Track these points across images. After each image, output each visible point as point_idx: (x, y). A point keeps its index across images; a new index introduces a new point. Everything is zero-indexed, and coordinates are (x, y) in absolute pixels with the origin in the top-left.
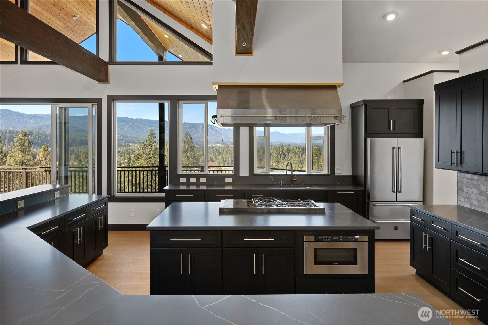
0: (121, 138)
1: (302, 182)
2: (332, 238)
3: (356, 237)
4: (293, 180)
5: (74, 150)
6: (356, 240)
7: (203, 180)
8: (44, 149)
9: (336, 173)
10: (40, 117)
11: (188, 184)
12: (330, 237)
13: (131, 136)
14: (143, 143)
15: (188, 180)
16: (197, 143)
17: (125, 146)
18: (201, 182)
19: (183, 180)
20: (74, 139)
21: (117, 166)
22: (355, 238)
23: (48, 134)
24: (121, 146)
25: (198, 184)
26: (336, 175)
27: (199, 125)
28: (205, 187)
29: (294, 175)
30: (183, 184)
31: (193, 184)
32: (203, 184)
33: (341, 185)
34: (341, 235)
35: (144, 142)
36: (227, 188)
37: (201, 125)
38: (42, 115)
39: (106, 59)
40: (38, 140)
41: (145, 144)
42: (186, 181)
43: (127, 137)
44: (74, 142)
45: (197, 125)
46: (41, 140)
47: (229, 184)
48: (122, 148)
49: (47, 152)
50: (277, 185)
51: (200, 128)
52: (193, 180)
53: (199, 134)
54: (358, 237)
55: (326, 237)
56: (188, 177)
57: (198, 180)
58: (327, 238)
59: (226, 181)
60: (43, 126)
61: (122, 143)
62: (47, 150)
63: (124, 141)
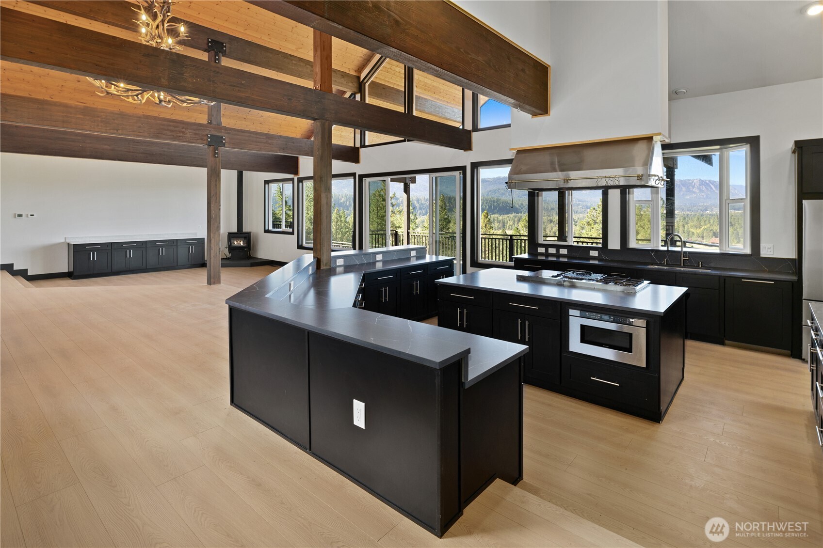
0: (576, 203)
1: (699, 262)
2: (601, 317)
3: (631, 320)
4: (683, 260)
5: (521, 217)
6: (630, 324)
7: (563, 251)
8: (484, 216)
9: (761, 253)
10: (488, 181)
11: (547, 254)
12: (599, 315)
13: (589, 200)
14: (594, 209)
15: (547, 250)
16: (690, 209)
17: (581, 213)
18: (560, 253)
19: (541, 250)
20: (522, 204)
21: (481, 233)
22: (629, 321)
23: (495, 200)
24: (577, 212)
25: (558, 255)
26: (762, 256)
27: (693, 182)
28: (566, 260)
29: (685, 252)
30: (541, 254)
31: (552, 255)
32: (563, 256)
33: (770, 272)
34: (612, 315)
35: (595, 207)
36: (591, 262)
37: (697, 182)
38: (490, 179)
39: (469, 126)
40: (486, 207)
41: (596, 211)
42: (544, 252)
43: (584, 201)
44: (522, 208)
45: (691, 182)
46: (489, 206)
47: (594, 258)
48: (578, 216)
49: (487, 219)
50: (660, 264)
51: (695, 186)
52: (552, 251)
53: (694, 196)
54: (633, 320)
55: (594, 314)
56: (547, 246)
57: (558, 251)
58: (595, 316)
59: (591, 255)
60: (491, 191)
61: (578, 208)
62: (487, 217)
63: (580, 207)
